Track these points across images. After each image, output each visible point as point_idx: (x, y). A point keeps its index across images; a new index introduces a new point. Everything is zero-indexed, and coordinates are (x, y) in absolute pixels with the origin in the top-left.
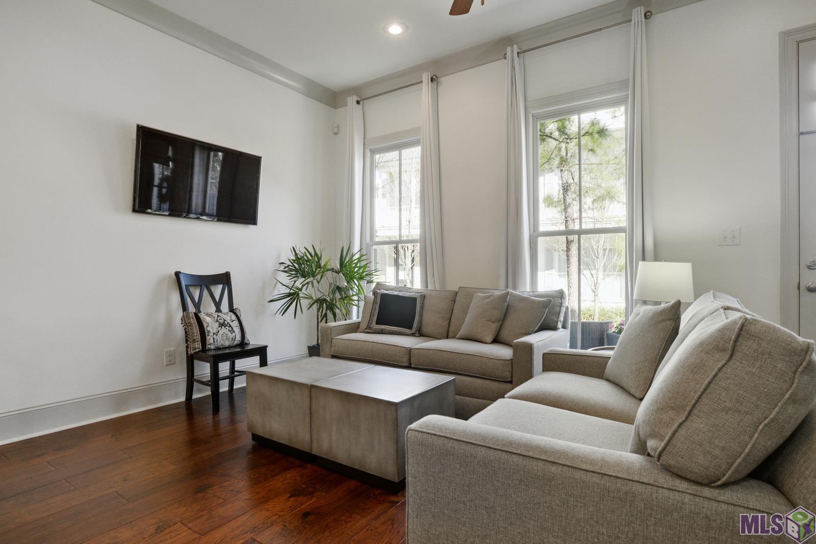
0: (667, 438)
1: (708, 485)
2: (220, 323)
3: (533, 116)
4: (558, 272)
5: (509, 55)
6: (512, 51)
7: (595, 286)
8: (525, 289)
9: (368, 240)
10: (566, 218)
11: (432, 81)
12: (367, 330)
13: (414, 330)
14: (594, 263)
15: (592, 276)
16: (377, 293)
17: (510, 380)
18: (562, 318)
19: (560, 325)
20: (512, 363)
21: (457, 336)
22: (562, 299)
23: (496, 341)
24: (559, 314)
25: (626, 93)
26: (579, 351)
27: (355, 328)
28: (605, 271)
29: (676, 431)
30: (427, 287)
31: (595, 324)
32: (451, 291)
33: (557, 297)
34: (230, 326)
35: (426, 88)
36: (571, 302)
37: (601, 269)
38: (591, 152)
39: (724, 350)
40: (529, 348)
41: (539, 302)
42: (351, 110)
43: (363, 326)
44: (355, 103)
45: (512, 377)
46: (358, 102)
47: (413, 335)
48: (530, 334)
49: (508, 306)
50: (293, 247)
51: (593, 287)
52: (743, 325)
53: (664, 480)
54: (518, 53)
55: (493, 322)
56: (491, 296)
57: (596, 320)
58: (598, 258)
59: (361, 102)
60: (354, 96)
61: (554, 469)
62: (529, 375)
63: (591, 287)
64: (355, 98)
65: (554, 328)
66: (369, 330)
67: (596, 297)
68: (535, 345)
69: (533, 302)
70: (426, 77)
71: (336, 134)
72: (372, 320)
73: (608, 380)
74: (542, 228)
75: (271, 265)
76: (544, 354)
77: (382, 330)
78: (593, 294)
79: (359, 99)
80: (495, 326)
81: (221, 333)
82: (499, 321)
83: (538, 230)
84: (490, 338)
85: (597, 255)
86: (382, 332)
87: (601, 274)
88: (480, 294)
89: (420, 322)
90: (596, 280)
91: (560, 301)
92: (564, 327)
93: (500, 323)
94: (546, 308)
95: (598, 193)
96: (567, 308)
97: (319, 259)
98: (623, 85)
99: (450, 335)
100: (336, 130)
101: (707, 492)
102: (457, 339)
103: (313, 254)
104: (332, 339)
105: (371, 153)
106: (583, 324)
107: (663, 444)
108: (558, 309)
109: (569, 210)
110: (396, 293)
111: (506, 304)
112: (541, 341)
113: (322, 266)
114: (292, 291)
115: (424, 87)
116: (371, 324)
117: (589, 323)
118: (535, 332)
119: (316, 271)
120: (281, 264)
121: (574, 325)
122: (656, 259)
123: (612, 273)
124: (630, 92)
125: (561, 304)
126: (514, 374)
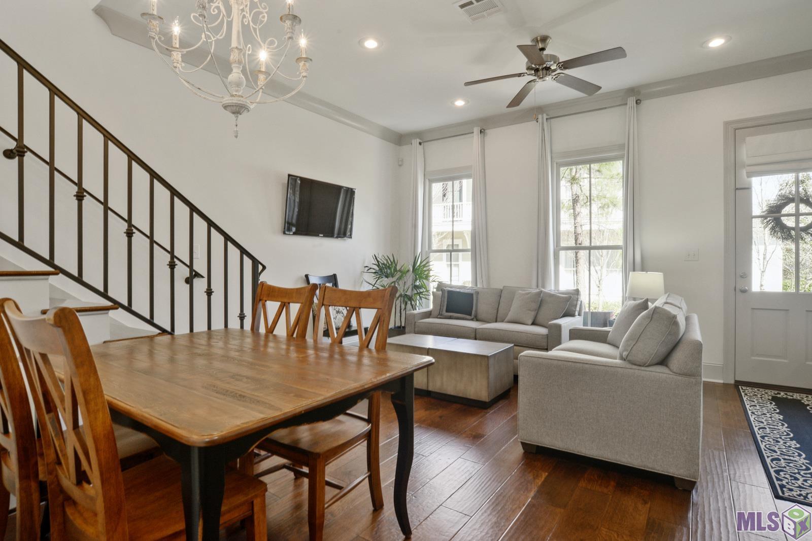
0: (629, 350)
1: (643, 366)
2: (337, 311)
3: (557, 164)
4: (565, 267)
5: (540, 120)
6: (543, 118)
7: (599, 281)
8: (550, 288)
9: (427, 249)
10: (575, 224)
11: (480, 133)
12: (439, 316)
13: (473, 317)
14: (599, 261)
15: (597, 272)
16: (444, 290)
17: (546, 348)
18: (578, 309)
19: (577, 313)
20: (547, 337)
21: (506, 320)
22: (578, 295)
23: (533, 324)
24: (576, 305)
25: (623, 153)
26: (589, 328)
27: (428, 315)
28: (608, 267)
29: (632, 348)
30: (477, 286)
31: (600, 313)
32: (496, 289)
33: (575, 294)
34: (342, 313)
35: (476, 137)
36: (584, 298)
37: (605, 266)
38: (598, 172)
39: (649, 318)
40: (559, 327)
41: (563, 297)
42: (414, 149)
43: (436, 313)
44: (418, 143)
45: (547, 346)
46: (420, 144)
47: (472, 320)
48: (557, 319)
49: (541, 300)
50: (375, 255)
51: (598, 283)
52: (655, 309)
53: (629, 366)
54: (547, 119)
55: (532, 311)
56: (529, 293)
57: (600, 310)
58: (602, 256)
59: (422, 144)
60: (418, 139)
61: (587, 366)
62: (559, 343)
63: (596, 282)
64: (418, 141)
65: (573, 315)
66: (440, 316)
67: (600, 292)
68: (563, 325)
69: (559, 297)
70: (476, 130)
71: (400, 166)
72: (443, 310)
73: (609, 344)
74: (563, 244)
75: (359, 268)
76: (570, 330)
77: (451, 316)
78: (598, 289)
79: (421, 141)
80: (533, 314)
81: (338, 318)
82: (536, 310)
83: (560, 246)
84: (530, 322)
85: (601, 254)
86: (450, 318)
87: (605, 270)
88: (520, 292)
89: (476, 311)
90: (600, 276)
91: (577, 297)
92: (579, 315)
93: (536, 311)
94: (568, 301)
95: (604, 201)
96: (581, 302)
97: (396, 265)
98: (621, 147)
99: (498, 319)
100: (400, 163)
101: (643, 368)
102: (505, 322)
103: (392, 261)
104: (415, 323)
105: (429, 182)
106: (592, 313)
107: (628, 353)
108: (575, 302)
109: (578, 219)
110: (458, 290)
111: (540, 299)
112: (567, 323)
113: (398, 269)
114: (374, 288)
115: (475, 136)
116: (442, 311)
117: (596, 313)
118: (562, 317)
119: (394, 273)
120: (365, 267)
121: (586, 313)
122: (643, 269)
123: (615, 269)
124: (626, 152)
125: (578, 298)
126: (549, 343)
